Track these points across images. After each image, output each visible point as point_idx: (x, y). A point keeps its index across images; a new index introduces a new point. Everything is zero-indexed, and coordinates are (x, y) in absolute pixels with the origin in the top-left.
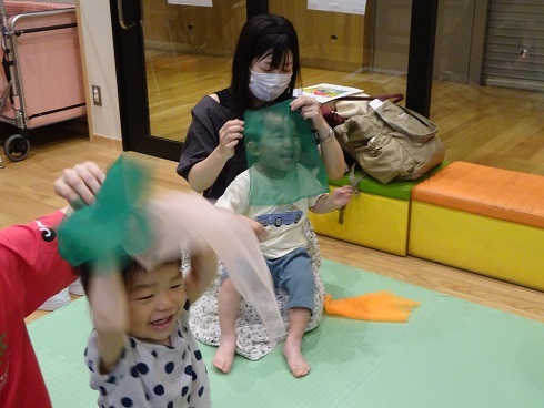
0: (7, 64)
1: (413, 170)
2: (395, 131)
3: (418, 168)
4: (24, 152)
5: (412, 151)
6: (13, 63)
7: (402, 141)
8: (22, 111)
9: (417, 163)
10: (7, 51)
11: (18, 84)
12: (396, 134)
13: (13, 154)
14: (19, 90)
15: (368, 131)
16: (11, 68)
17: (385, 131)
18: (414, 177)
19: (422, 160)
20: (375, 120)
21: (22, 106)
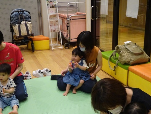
0: (67, 26)
1: (130, 61)
2: (128, 50)
3: (131, 62)
4: (69, 47)
5: (131, 56)
6: (69, 26)
7: (129, 54)
8: (69, 38)
9: (131, 60)
10: (68, 23)
11: (69, 31)
12: (128, 51)
13: (66, 47)
14: (69, 33)
15: (121, 49)
16: (68, 27)
17: (125, 50)
18: (130, 64)
19: (133, 60)
20: (124, 47)
21: (70, 36)
